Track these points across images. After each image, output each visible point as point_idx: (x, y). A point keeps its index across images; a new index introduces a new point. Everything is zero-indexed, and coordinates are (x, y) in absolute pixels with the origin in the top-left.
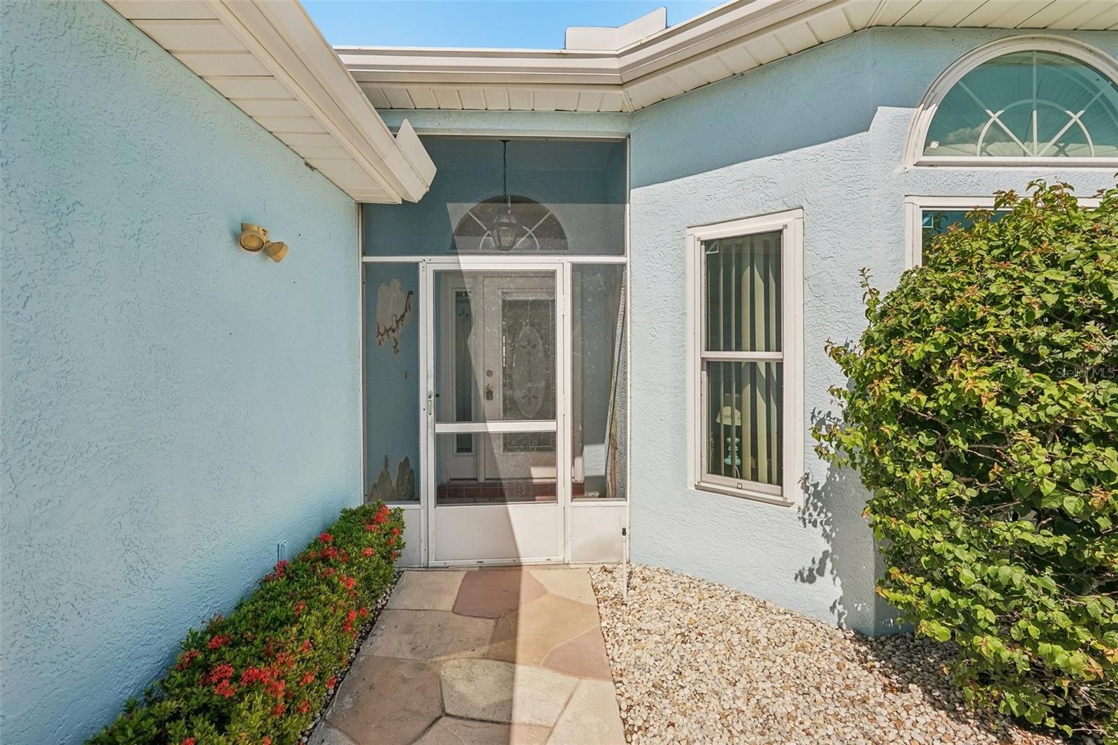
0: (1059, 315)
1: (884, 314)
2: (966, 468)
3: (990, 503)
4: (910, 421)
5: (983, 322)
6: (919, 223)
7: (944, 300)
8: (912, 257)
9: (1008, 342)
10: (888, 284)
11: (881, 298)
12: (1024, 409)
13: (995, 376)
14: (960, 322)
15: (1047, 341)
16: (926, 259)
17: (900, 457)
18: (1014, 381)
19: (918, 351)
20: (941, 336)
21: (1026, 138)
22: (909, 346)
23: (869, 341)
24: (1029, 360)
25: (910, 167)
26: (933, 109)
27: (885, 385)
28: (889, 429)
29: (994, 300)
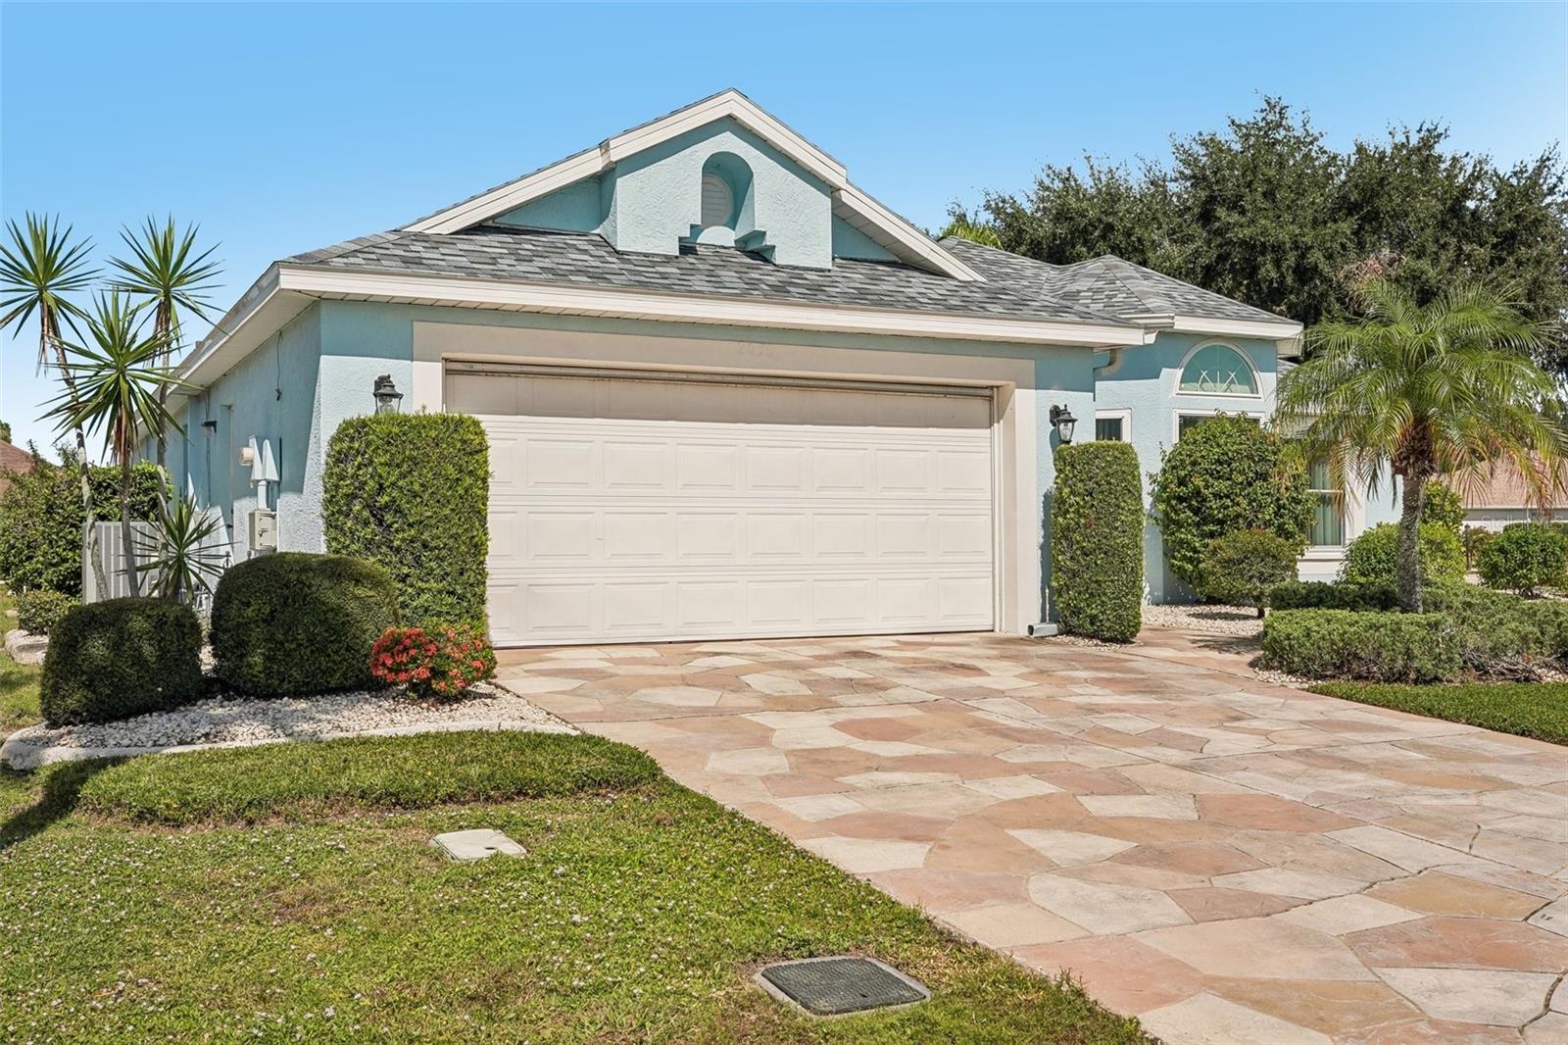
0: (1219, 462)
1: (1169, 461)
2: (1196, 511)
3: (1205, 521)
4: (1181, 499)
5: (1200, 464)
6: (1178, 420)
7: (1190, 456)
8: (1176, 440)
9: (1206, 470)
10: (1169, 450)
11: (1167, 454)
12: (1210, 490)
13: (1203, 481)
14: (1194, 463)
15: (1215, 469)
16: (1181, 440)
17: (1176, 512)
18: (1208, 481)
19: (1182, 473)
20: (1190, 469)
21: (1215, 381)
22: (1180, 472)
23: (1164, 471)
24: (1211, 475)
25: (1174, 395)
26: (1182, 370)
27: (1172, 486)
28: (1174, 502)
29: (1203, 457)
